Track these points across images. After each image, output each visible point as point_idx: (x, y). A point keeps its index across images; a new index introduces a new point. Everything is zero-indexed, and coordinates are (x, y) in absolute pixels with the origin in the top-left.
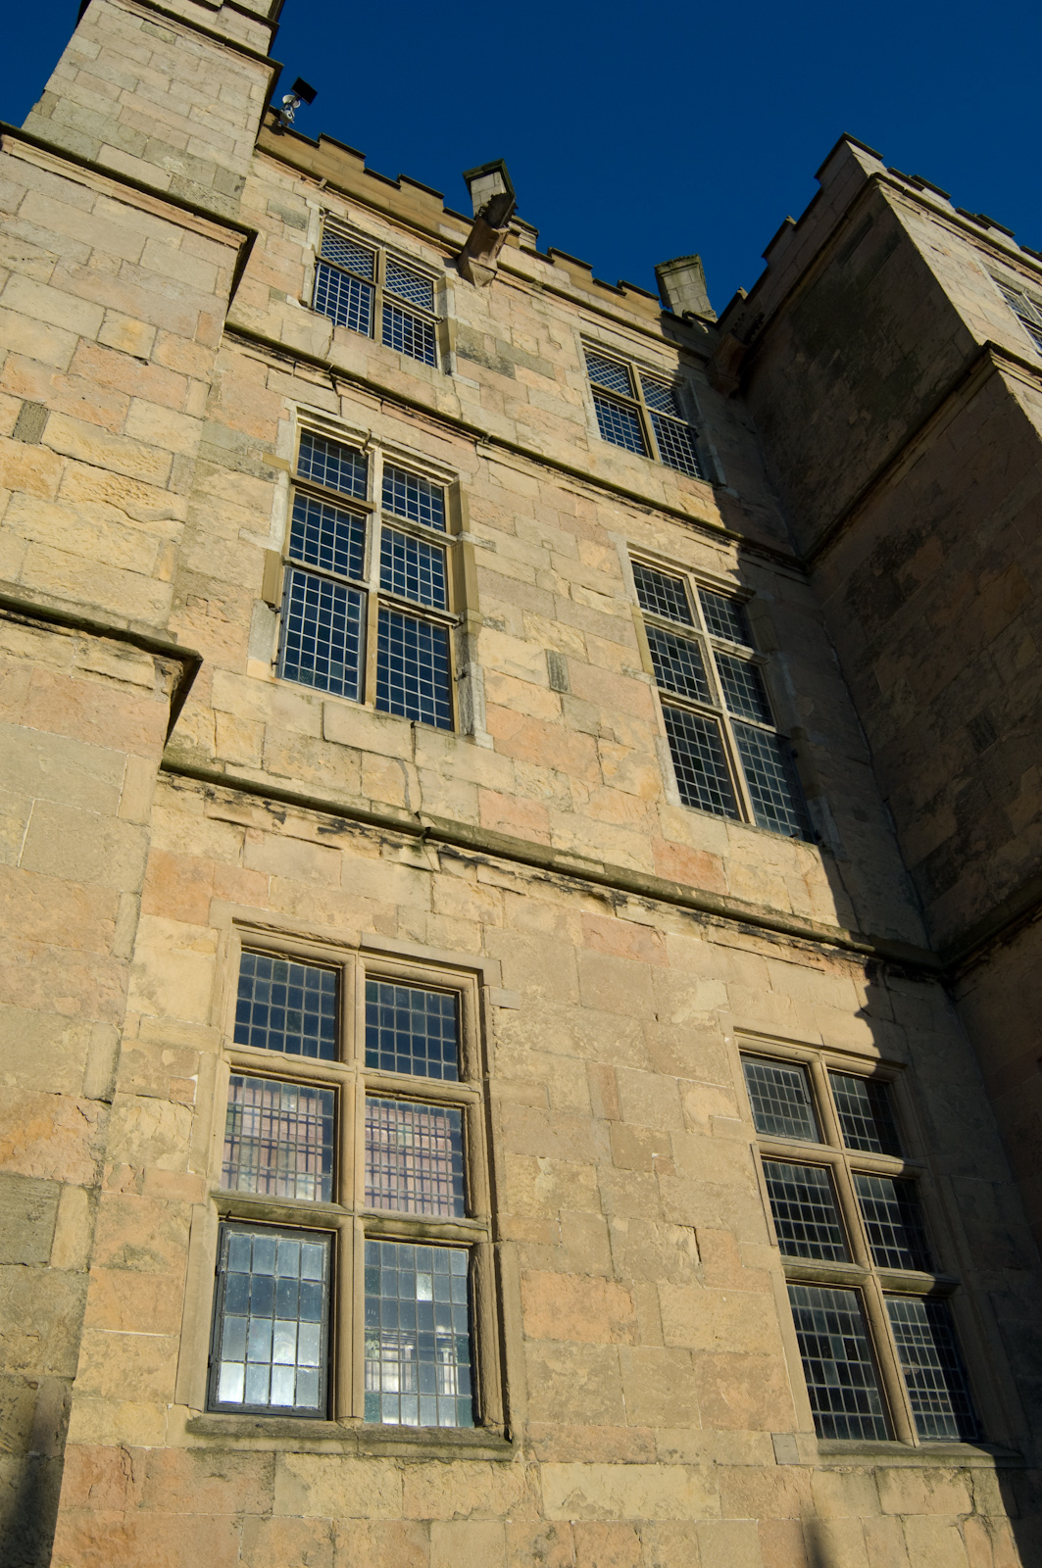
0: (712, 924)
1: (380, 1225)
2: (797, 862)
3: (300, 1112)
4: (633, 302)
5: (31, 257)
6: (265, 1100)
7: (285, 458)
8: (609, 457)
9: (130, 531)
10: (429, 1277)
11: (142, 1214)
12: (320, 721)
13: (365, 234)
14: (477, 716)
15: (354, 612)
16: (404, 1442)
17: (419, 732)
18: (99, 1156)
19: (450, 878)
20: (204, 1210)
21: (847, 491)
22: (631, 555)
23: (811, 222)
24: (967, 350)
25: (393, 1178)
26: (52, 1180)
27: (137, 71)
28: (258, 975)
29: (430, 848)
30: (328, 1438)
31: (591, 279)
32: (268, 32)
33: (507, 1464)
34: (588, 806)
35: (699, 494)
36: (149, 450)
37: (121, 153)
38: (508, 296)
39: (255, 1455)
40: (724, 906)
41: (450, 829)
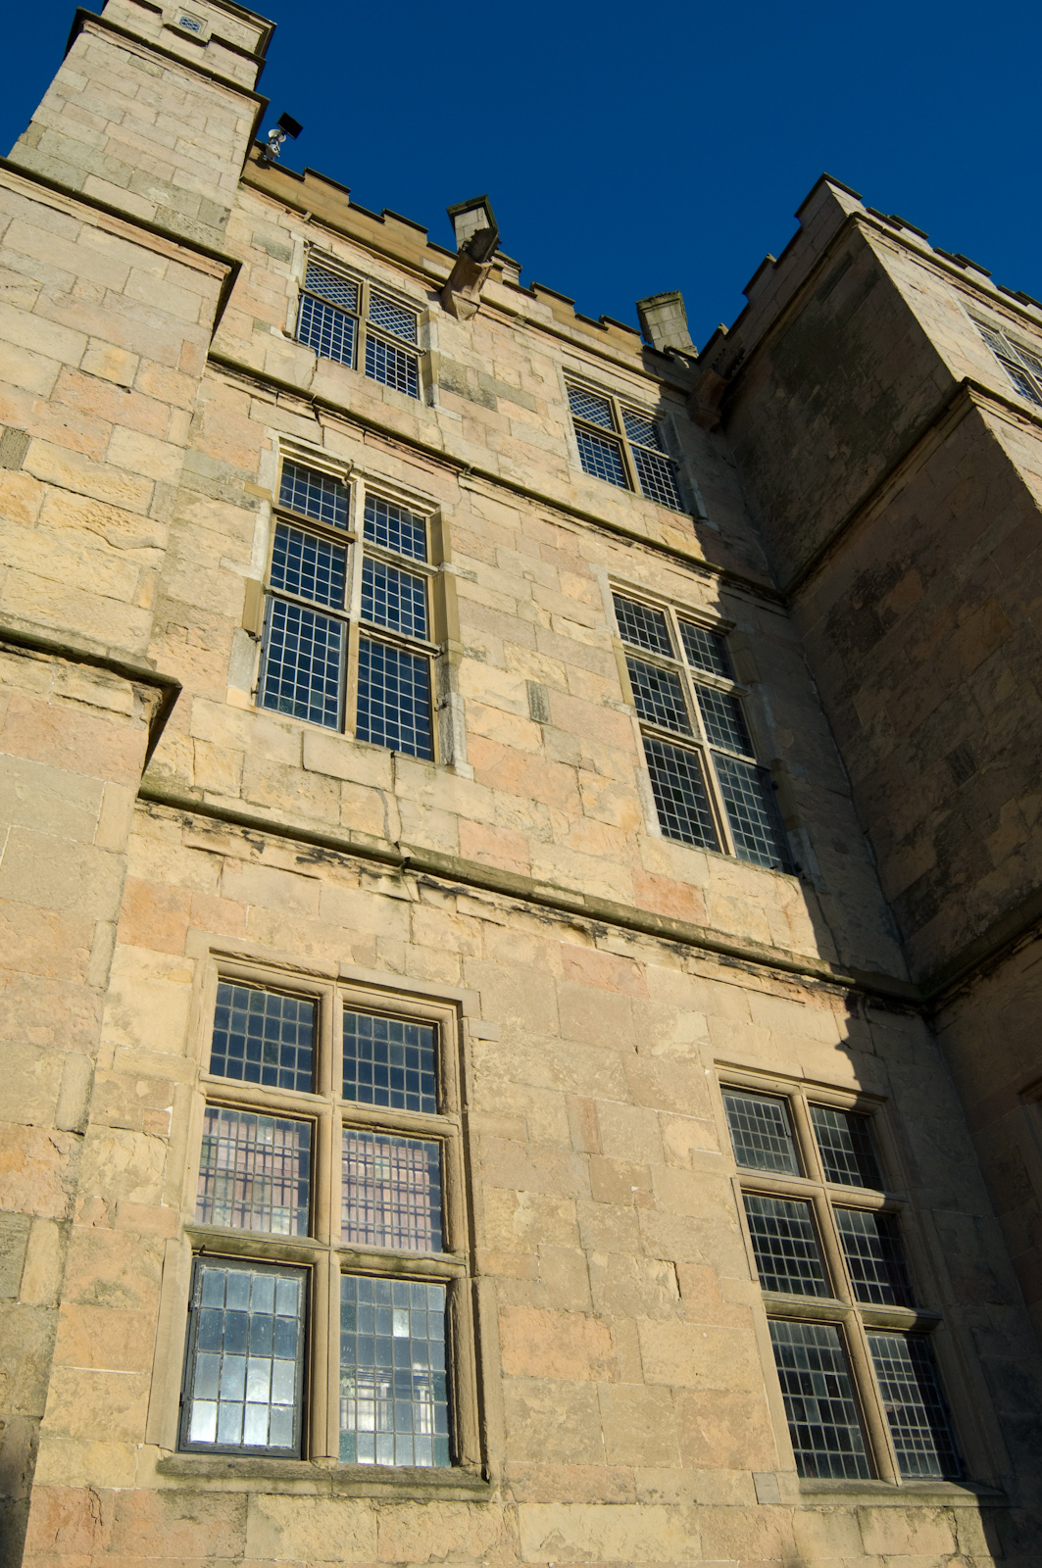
0: (693, 956)
1: (356, 1259)
2: (777, 894)
3: (276, 1145)
4: (615, 337)
5: (15, 284)
6: (240, 1132)
7: (267, 487)
8: (591, 490)
9: (111, 558)
10: (406, 1313)
11: (114, 1249)
12: (300, 750)
13: (349, 267)
14: (457, 746)
15: (334, 642)
16: (380, 1482)
17: (399, 762)
18: (71, 1189)
19: (429, 908)
20: (178, 1244)
21: (827, 525)
22: (612, 587)
23: (791, 260)
24: (945, 386)
25: (370, 1212)
26: (22, 1213)
27: (124, 103)
28: (235, 1005)
29: (409, 879)
30: (301, 1479)
31: (574, 314)
32: (254, 67)
33: (485, 1504)
34: (568, 837)
35: (680, 527)
36: (131, 477)
37: (108, 184)
38: (491, 330)
39: (227, 1496)
40: (704, 937)
41: (430, 859)
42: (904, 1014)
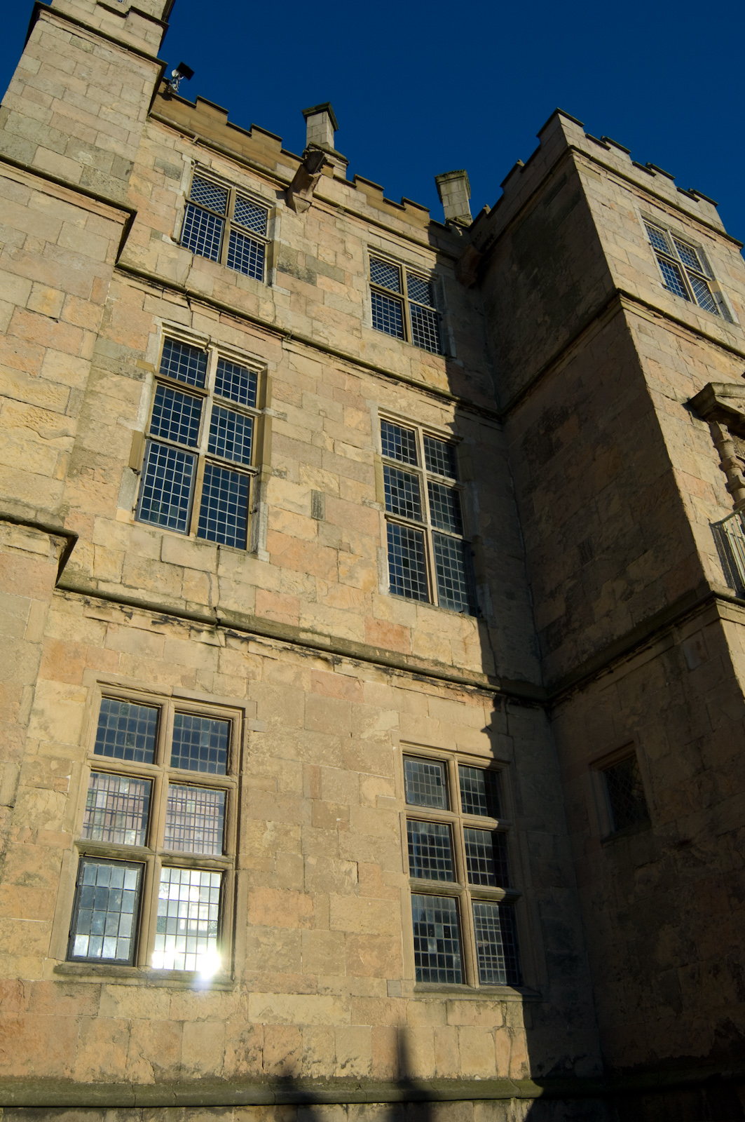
0: (395, 675)
1: (171, 860)
2: (461, 629)
3: (131, 793)
4: (410, 215)
6: (110, 785)
7: (150, 362)
8: (375, 342)
9: (41, 447)
11: (35, 855)
12: (160, 548)
13: (223, 178)
14: (261, 540)
15: (188, 470)
16: (173, 980)
17: (222, 553)
19: (231, 650)
20: (70, 852)
22: (381, 415)
23: (532, 169)
25: (182, 831)
27: (64, 80)
28: (111, 713)
29: (220, 632)
30: (130, 977)
31: (382, 198)
32: (160, 30)
33: (230, 992)
34: (326, 598)
35: (435, 366)
36: (55, 387)
37: (50, 152)
38: (320, 219)
39: (90, 985)
40: (406, 662)
41: (235, 618)
42: (532, 707)
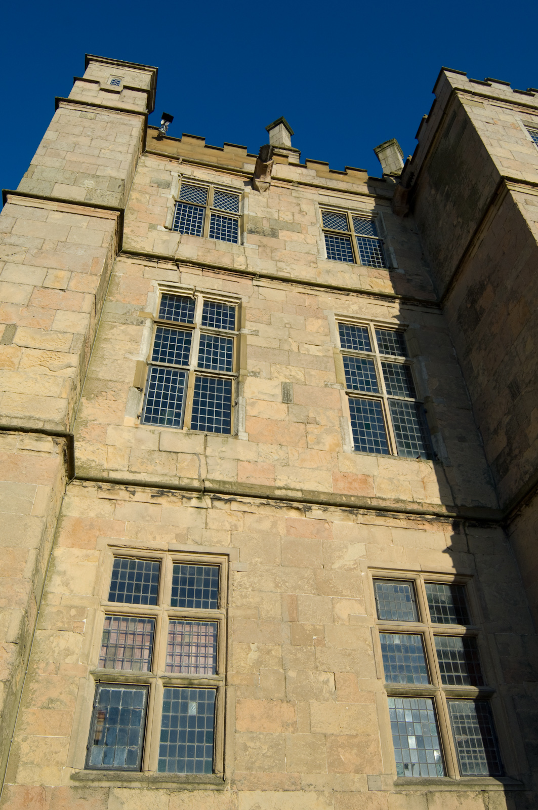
0: (360, 514)
1: (169, 681)
2: (419, 471)
4: (352, 177)
5: (16, 252)
6: (123, 626)
7: (150, 312)
8: (330, 268)
9: (50, 377)
10: (195, 703)
11: (57, 684)
12: (158, 441)
13: (202, 181)
14: (240, 424)
15: (181, 382)
16: (171, 782)
17: (210, 438)
18: (10, 667)
19: (216, 510)
20: (87, 679)
22: (337, 319)
23: (433, 117)
24: (497, 179)
25: (183, 657)
27: (75, 140)
28: (122, 568)
29: (207, 497)
30: (135, 781)
31: (328, 170)
32: (146, 97)
33: (222, 792)
34: (297, 461)
35: (381, 277)
36: (62, 335)
37: (64, 185)
38: (279, 193)
39: (100, 789)
40: (369, 503)
41: (219, 485)
42: (490, 527)
